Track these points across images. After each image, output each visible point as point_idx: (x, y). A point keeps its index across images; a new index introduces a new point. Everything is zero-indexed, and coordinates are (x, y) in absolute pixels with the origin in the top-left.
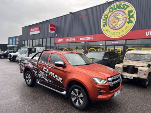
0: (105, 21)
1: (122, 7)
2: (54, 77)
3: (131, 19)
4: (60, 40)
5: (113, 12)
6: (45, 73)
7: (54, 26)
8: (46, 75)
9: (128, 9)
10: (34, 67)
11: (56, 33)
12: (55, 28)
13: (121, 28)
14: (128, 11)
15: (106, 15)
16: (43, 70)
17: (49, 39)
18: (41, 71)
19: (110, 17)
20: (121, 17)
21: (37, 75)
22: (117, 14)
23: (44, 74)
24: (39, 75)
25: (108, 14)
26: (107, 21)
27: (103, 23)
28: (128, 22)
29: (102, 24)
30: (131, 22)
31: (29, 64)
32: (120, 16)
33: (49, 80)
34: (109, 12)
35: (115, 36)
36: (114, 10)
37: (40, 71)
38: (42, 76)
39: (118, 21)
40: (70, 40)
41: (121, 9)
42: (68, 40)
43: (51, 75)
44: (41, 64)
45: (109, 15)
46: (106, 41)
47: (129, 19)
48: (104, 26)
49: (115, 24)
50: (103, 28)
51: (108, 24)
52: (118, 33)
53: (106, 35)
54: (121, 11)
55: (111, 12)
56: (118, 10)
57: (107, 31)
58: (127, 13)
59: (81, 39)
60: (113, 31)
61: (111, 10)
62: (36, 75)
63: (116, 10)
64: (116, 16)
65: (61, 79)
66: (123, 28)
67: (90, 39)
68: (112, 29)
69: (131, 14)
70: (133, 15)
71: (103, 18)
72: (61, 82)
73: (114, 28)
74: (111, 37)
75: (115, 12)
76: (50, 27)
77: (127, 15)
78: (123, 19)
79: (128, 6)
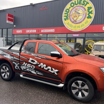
0: (66, 15)
1: (82, 3)
2: (46, 69)
3: (90, 14)
4: (19, 31)
5: (74, 7)
6: (32, 64)
7: (12, 16)
8: (33, 67)
9: (88, 6)
10: (15, 58)
11: (14, 24)
12: (13, 19)
13: (81, 22)
14: (88, 8)
15: (67, 9)
16: (30, 61)
17: (6, 29)
18: (26, 62)
19: (71, 11)
20: (82, 12)
21: (19, 68)
22: (78, 9)
23: (31, 66)
24: (21, 67)
25: (69, 8)
26: (69, 15)
27: (65, 16)
28: (87, 17)
29: (63, 18)
30: (90, 17)
31: (6, 55)
32: (80, 12)
33: (37, 72)
34: (70, 6)
35: (76, 29)
36: (75, 6)
37: (24, 63)
38: (27, 69)
39: (79, 16)
40: (30, 32)
41: (81, 5)
42: (28, 31)
43: (41, 66)
44: (25, 54)
45: (70, 10)
46: (67, 34)
47: (88, 14)
48: (65, 20)
49: (76, 18)
50: (65, 21)
51: (70, 18)
52: (79, 27)
53: (68, 28)
54: (81, 6)
55: (72, 7)
56: (79, 6)
57: (68, 24)
58: (87, 9)
59: (42, 31)
60: (74, 25)
61: (72, 5)
62: (17, 67)
63: (77, 5)
64: (77, 11)
65: (57, 71)
66: (83, 23)
67: (51, 31)
68: (73, 22)
69: (90, 11)
70: (92, 11)
71: (64, 12)
72: (56, 74)
73: (75, 22)
74: (72, 30)
75: (76, 8)
76: (7, 17)
77: (87, 11)
78: (83, 14)
79: (88, 3)
